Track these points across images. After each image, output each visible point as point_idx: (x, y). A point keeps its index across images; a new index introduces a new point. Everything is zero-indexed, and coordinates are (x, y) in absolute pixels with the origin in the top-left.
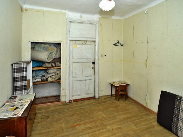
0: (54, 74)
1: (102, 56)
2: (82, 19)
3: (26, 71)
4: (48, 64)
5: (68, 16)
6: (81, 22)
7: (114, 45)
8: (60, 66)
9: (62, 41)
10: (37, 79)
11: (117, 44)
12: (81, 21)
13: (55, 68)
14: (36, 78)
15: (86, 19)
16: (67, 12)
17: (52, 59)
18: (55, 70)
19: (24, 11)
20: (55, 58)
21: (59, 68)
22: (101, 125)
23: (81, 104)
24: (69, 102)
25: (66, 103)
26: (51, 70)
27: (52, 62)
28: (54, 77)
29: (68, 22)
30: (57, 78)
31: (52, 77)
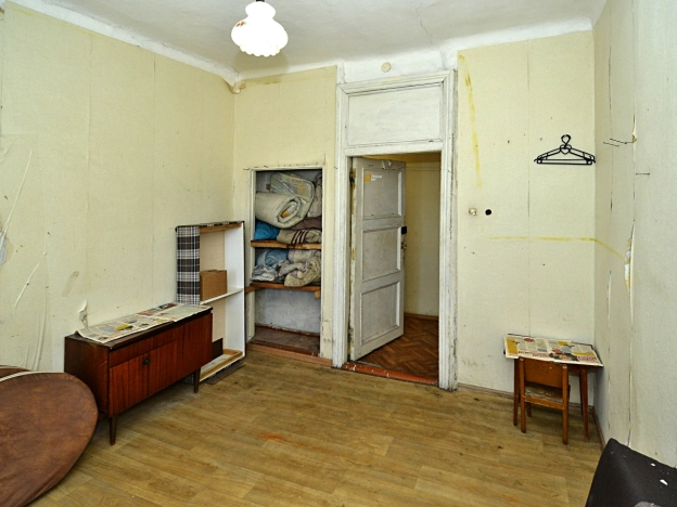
0: (299, 266)
1: (472, 212)
2: (392, 73)
3: (198, 247)
4: (285, 232)
5: (343, 78)
6: (384, 87)
7: (540, 160)
8: (319, 243)
9: (324, 164)
10: (264, 275)
11: (560, 156)
12: (384, 83)
13: (308, 246)
14: (264, 272)
15: (406, 71)
16: (339, 63)
17: (297, 220)
18: (309, 254)
19: (238, 91)
20: (309, 215)
21: (318, 247)
22: (329, 475)
23: (369, 385)
24: (343, 368)
25: (333, 368)
26: (297, 252)
27: (298, 228)
28: (299, 274)
29: (341, 96)
30: (307, 281)
31: (295, 272)
